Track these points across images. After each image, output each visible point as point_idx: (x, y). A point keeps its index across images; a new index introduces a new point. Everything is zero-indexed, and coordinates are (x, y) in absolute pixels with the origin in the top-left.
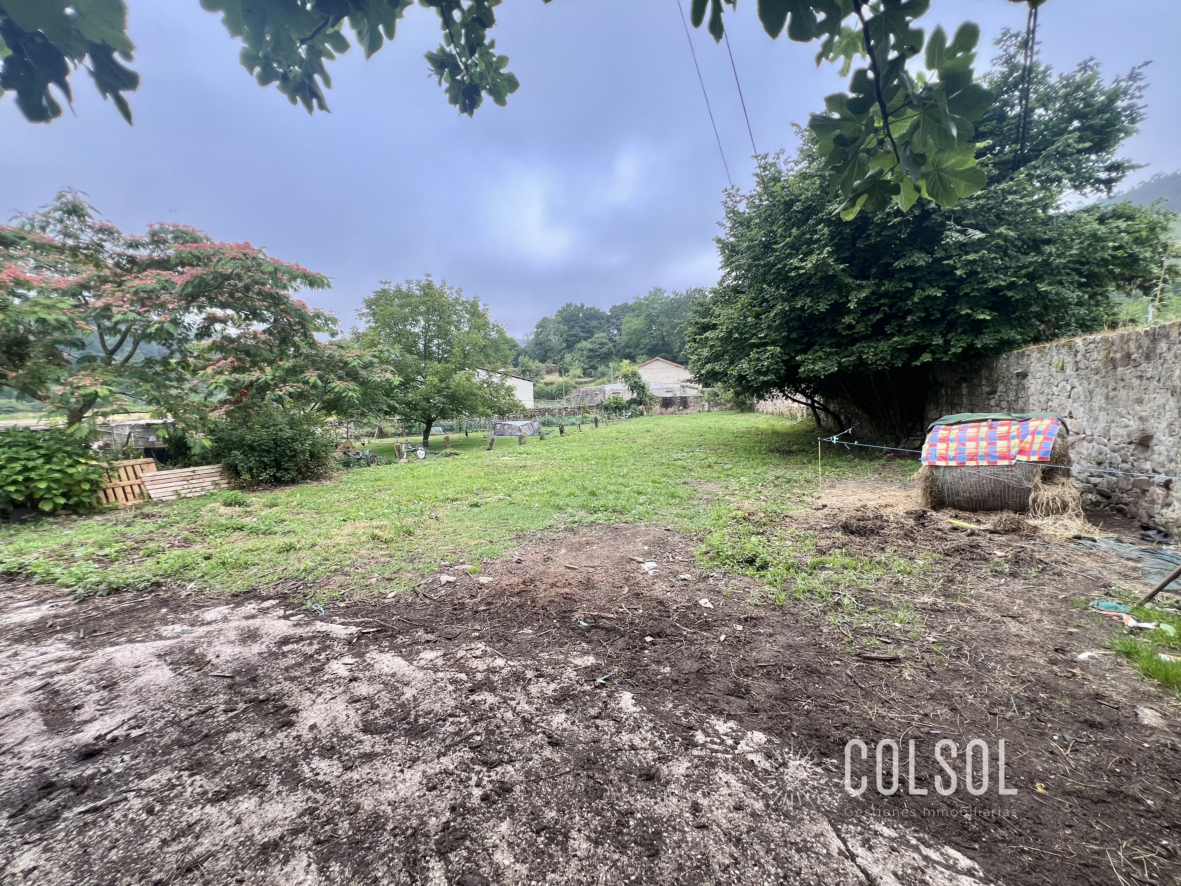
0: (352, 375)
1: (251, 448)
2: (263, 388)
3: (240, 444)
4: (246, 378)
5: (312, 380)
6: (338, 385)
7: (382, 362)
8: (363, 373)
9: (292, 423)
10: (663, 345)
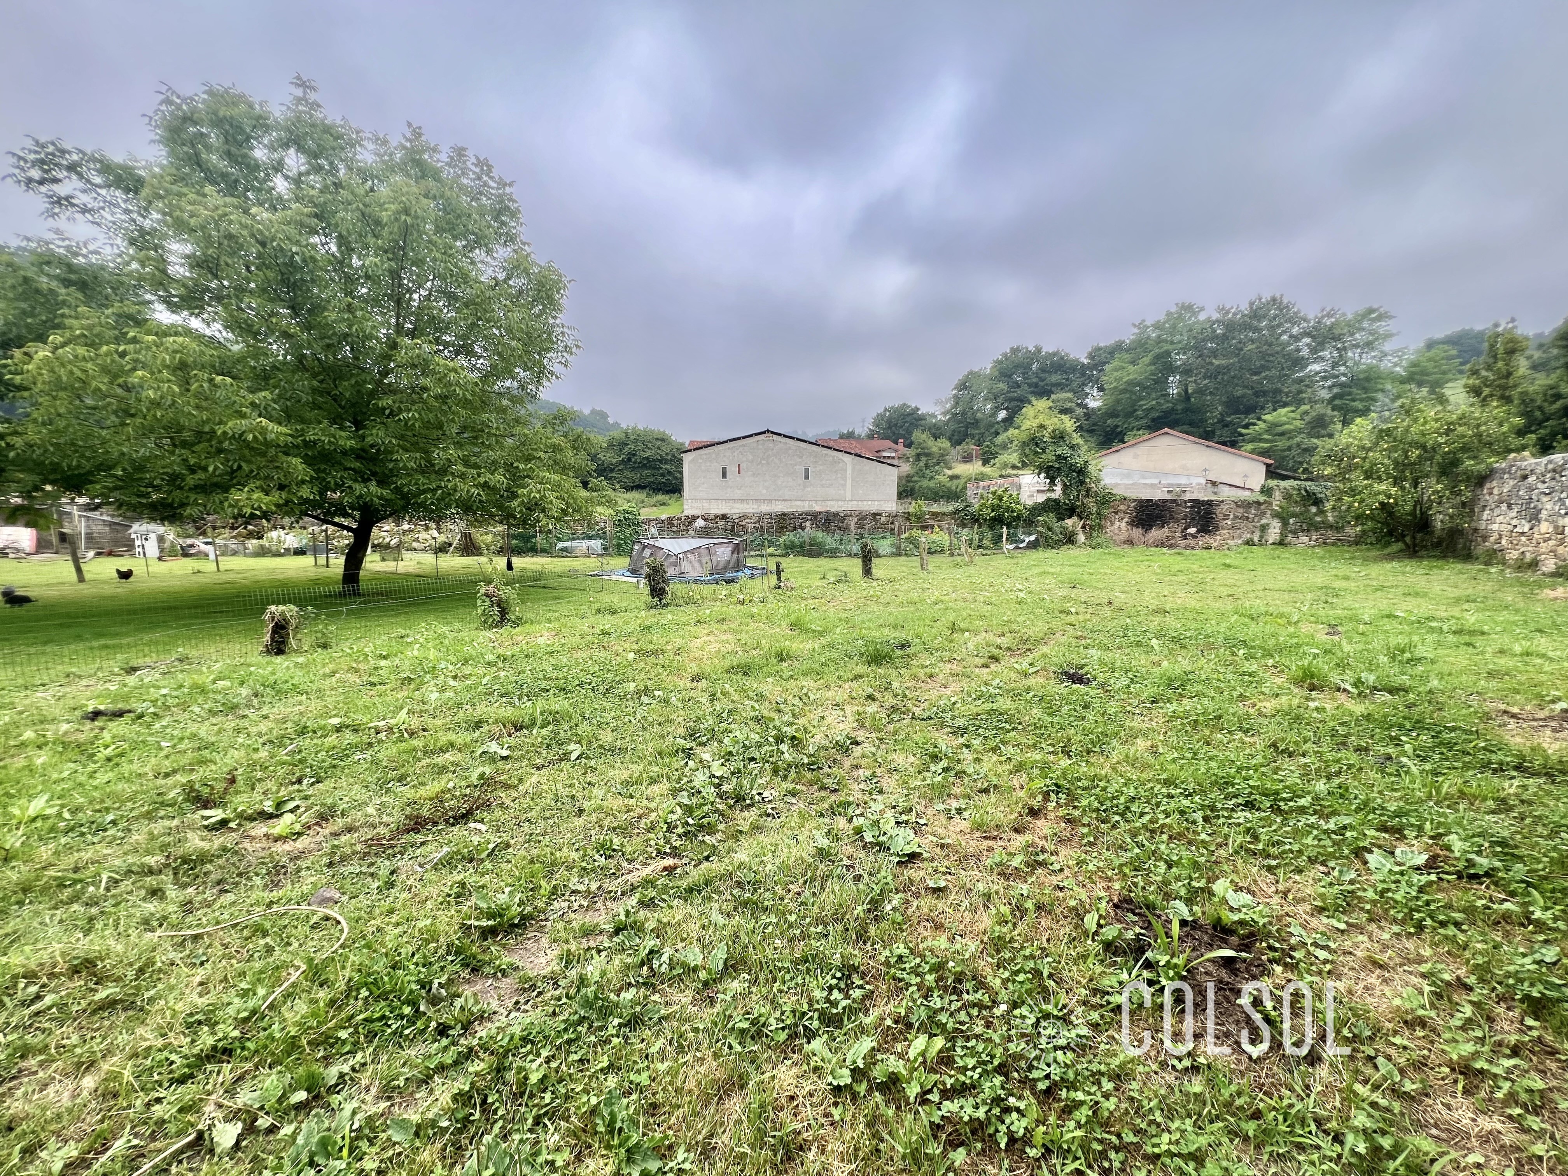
10: (1185, 410)
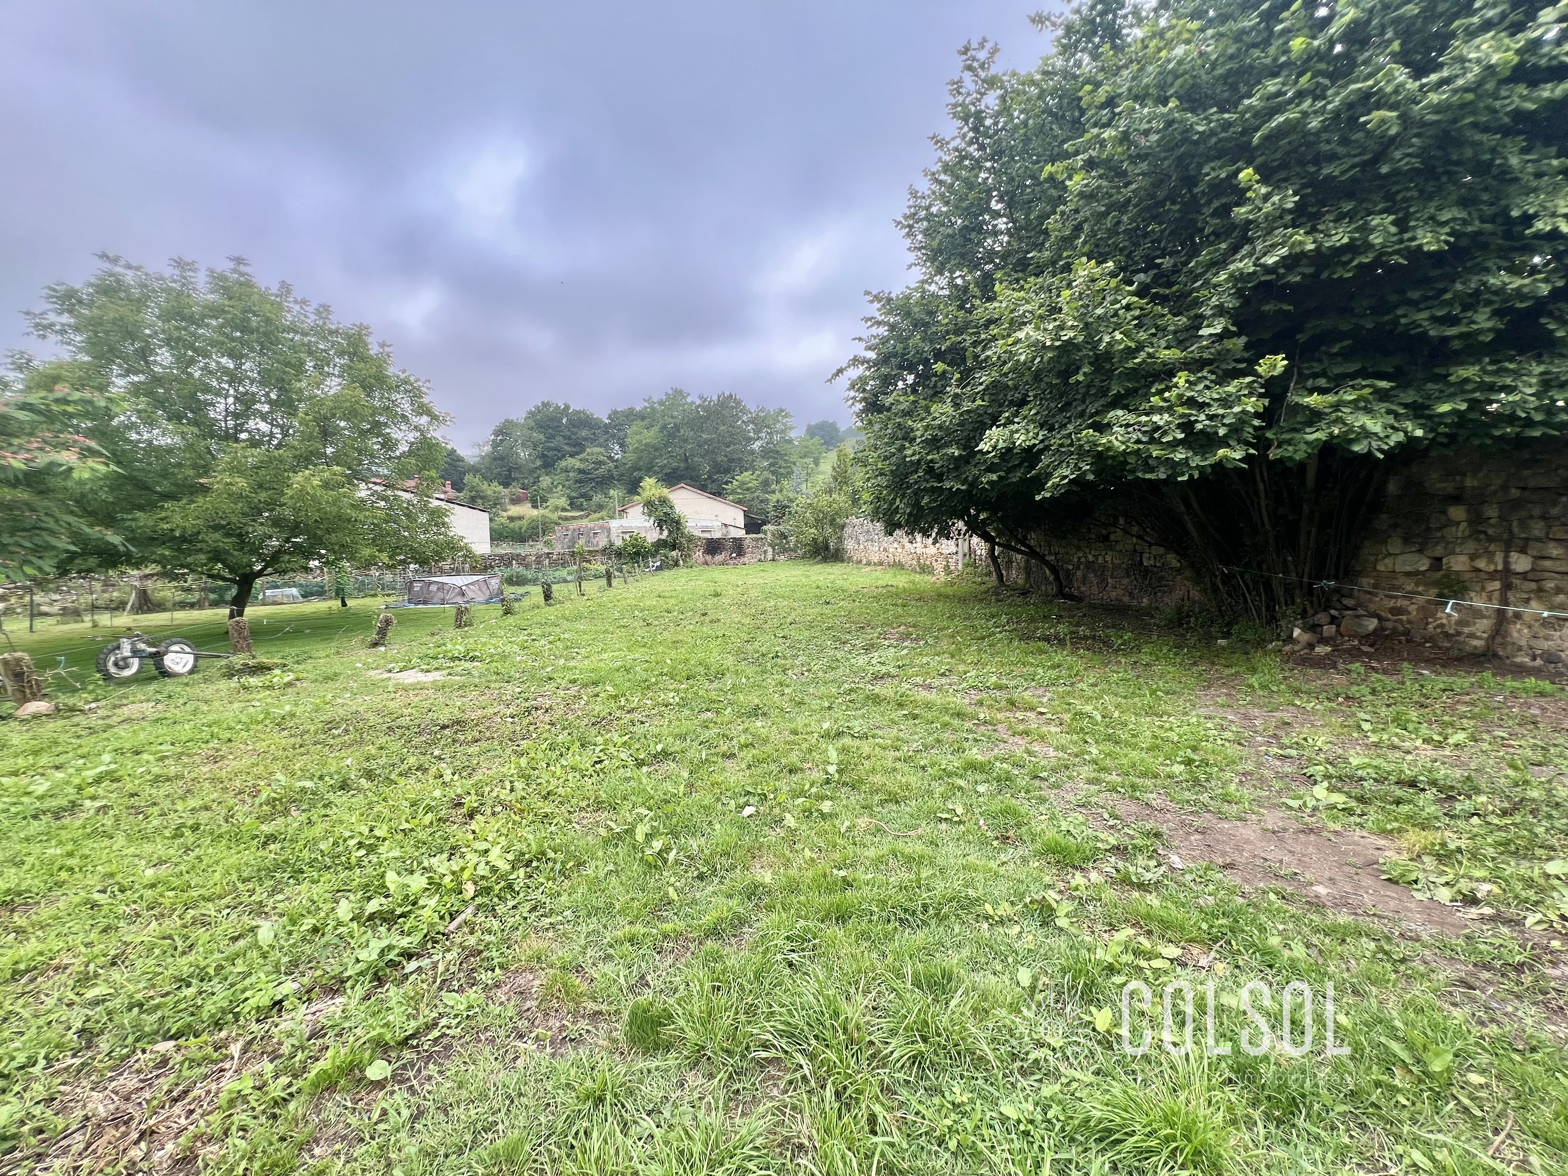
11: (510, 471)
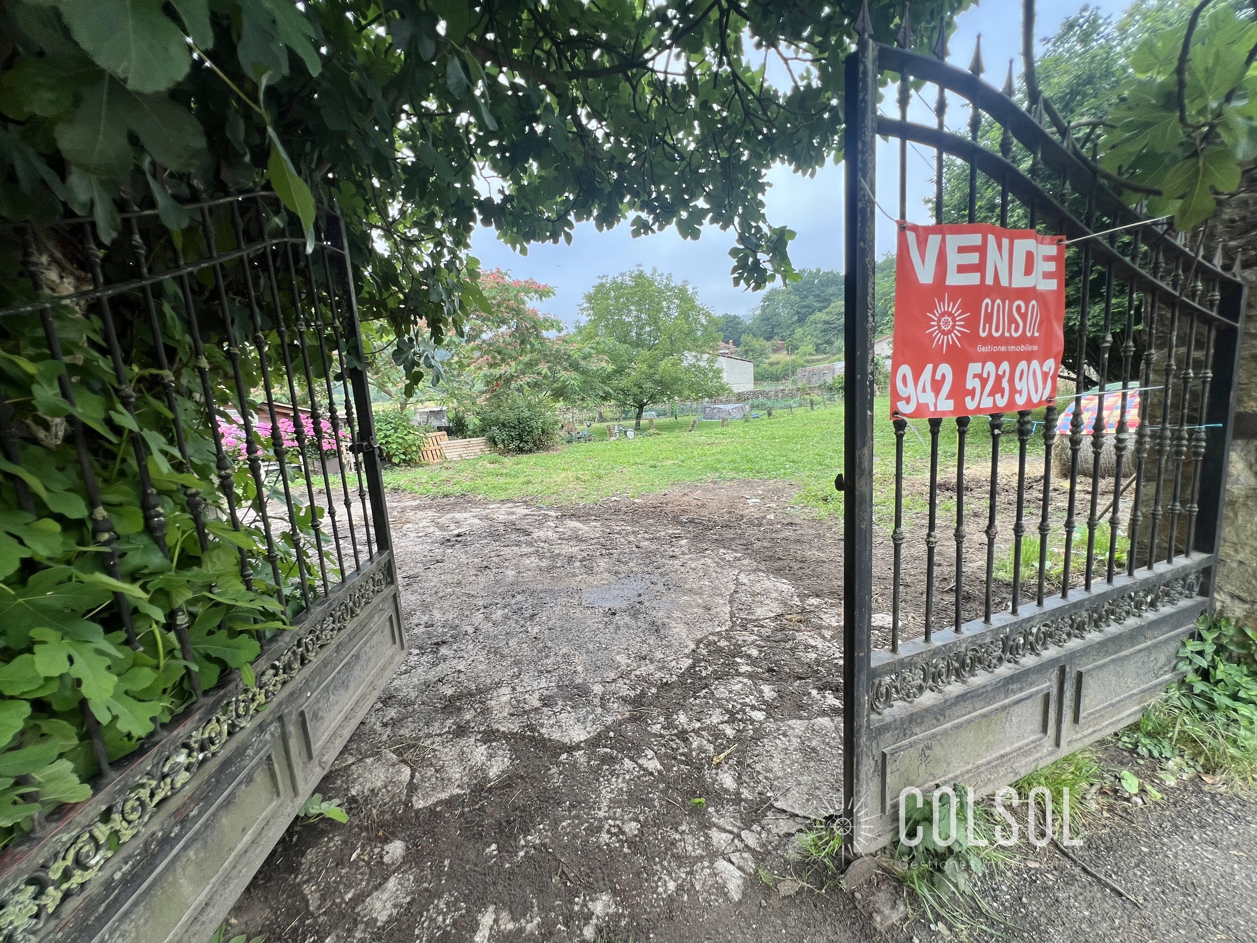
0: (575, 366)
1: (504, 425)
2: (508, 380)
3: (496, 422)
4: (497, 372)
5: (543, 372)
6: (563, 375)
7: (598, 353)
8: (583, 363)
9: (530, 407)
11: (773, 328)
